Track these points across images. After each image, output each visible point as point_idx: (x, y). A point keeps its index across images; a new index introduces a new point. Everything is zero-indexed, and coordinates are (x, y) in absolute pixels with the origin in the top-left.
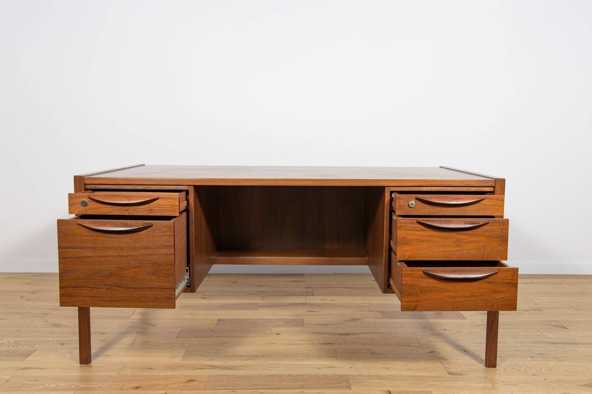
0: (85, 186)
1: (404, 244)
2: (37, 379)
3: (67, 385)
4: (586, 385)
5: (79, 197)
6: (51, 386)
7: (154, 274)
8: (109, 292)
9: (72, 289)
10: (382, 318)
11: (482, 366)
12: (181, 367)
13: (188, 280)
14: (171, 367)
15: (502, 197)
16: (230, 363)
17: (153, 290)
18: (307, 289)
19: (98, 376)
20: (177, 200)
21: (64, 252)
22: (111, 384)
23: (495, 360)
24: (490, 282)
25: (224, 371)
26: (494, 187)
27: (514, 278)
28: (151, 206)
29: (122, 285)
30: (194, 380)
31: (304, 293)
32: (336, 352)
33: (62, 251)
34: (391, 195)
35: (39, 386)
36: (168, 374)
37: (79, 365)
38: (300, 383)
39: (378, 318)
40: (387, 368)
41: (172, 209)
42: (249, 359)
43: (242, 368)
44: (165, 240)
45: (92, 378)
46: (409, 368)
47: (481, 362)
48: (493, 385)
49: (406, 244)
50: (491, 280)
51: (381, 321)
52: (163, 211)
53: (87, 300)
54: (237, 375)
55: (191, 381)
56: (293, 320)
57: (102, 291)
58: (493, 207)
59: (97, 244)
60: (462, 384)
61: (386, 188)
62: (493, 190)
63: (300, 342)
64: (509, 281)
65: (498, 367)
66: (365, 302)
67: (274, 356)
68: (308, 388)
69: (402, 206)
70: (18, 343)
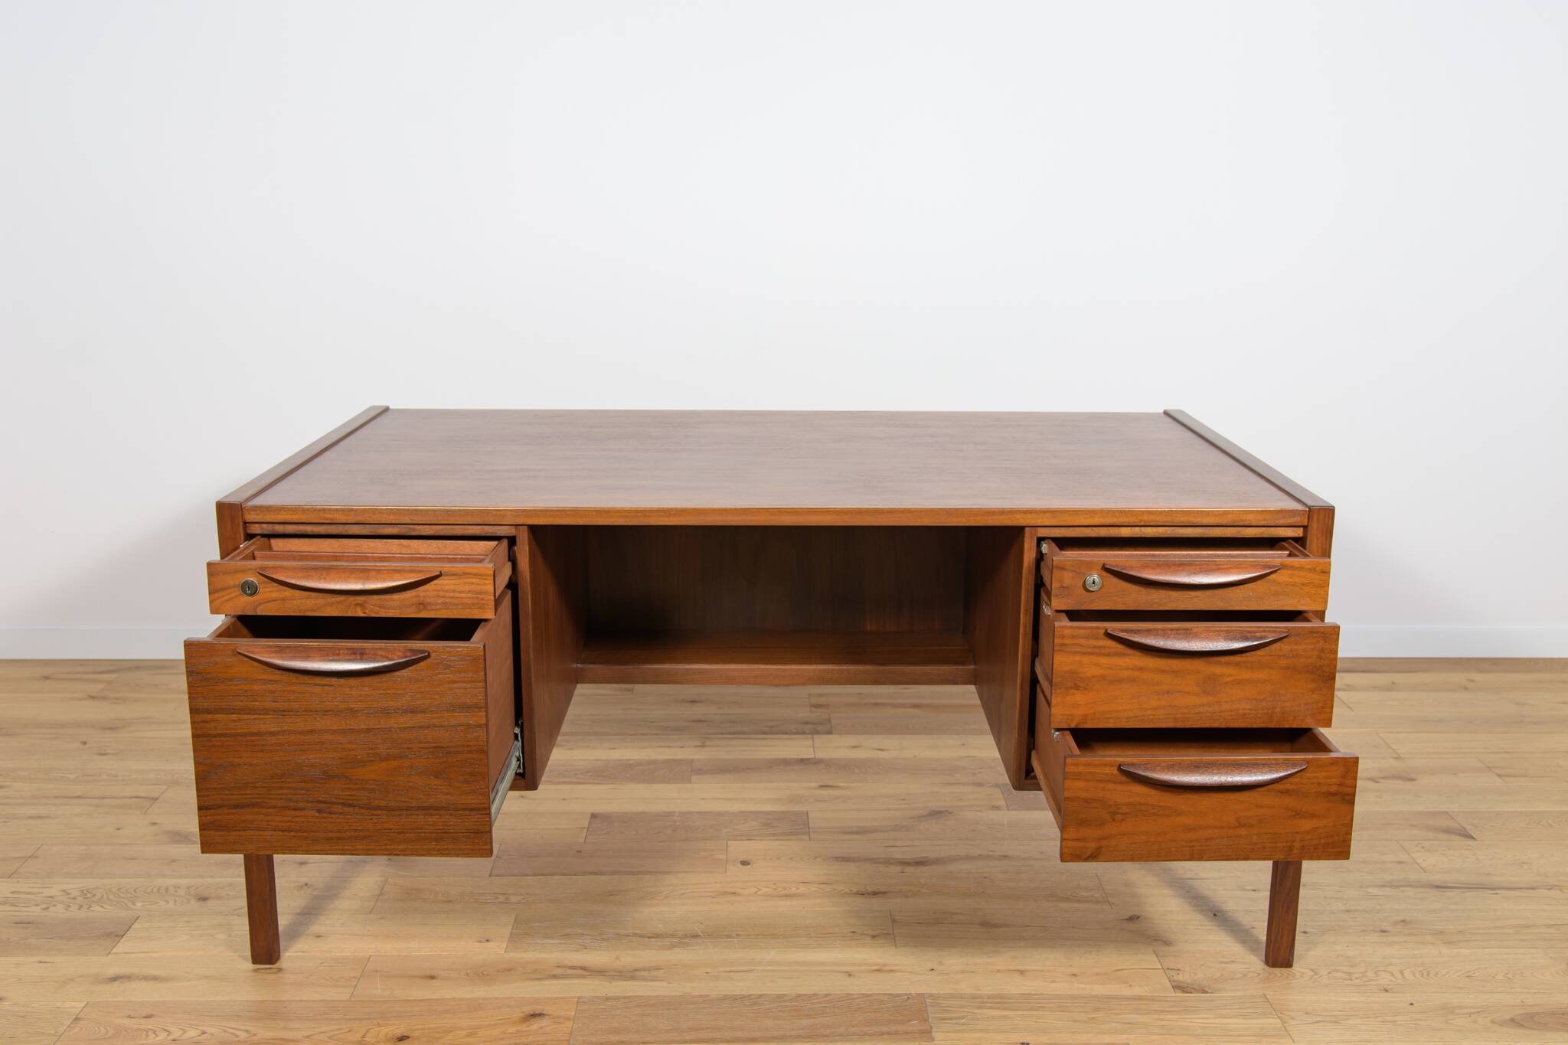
0: (245, 528)
1: (1072, 688)
2: (149, 1013)
3: (225, 1031)
4: (1512, 1020)
5: (236, 572)
6: (186, 1036)
7: (437, 775)
8: (324, 818)
9: (230, 811)
10: (1008, 810)
11: (1255, 963)
12: (507, 971)
13: (518, 760)
14: (482, 973)
15: (1325, 563)
16: (629, 958)
17: (434, 812)
18: (814, 709)
19: (301, 1001)
20: (489, 578)
21: (204, 722)
22: (338, 1027)
23: (1291, 950)
24: (1287, 792)
25: (614, 983)
26: (1305, 527)
27: (1348, 782)
28: (422, 594)
29: (356, 802)
30: (541, 1015)
31: (809, 726)
32: (894, 921)
33: (199, 718)
34: (1039, 545)
35: (157, 1035)
36: (475, 995)
37: (250, 966)
38: (805, 1022)
39: (998, 808)
40: (1022, 972)
41: (475, 601)
42: (675, 947)
43: (660, 973)
44: (462, 691)
45: (285, 1007)
46: (1075, 971)
47: (1254, 950)
48: (1284, 1022)
49: (1077, 687)
50: (1289, 786)
51: (1006, 816)
52: (455, 607)
53: (269, 837)
54: (649, 996)
55: (534, 1015)
56: (782, 816)
57: (306, 817)
58: (1301, 589)
59: (289, 701)
60: (1207, 1021)
61: (1027, 529)
62: (1301, 535)
63: (802, 889)
64: (1333, 789)
65: (1297, 966)
66: (963, 753)
67: (737, 935)
68: (825, 1036)
69: (1067, 588)
70: (89, 895)
